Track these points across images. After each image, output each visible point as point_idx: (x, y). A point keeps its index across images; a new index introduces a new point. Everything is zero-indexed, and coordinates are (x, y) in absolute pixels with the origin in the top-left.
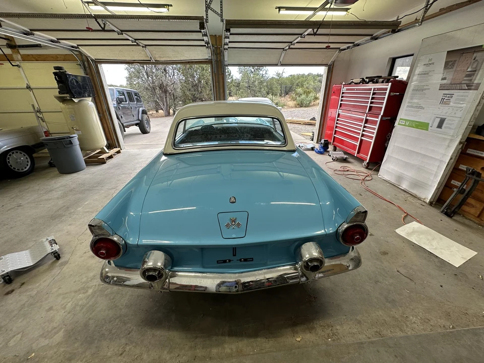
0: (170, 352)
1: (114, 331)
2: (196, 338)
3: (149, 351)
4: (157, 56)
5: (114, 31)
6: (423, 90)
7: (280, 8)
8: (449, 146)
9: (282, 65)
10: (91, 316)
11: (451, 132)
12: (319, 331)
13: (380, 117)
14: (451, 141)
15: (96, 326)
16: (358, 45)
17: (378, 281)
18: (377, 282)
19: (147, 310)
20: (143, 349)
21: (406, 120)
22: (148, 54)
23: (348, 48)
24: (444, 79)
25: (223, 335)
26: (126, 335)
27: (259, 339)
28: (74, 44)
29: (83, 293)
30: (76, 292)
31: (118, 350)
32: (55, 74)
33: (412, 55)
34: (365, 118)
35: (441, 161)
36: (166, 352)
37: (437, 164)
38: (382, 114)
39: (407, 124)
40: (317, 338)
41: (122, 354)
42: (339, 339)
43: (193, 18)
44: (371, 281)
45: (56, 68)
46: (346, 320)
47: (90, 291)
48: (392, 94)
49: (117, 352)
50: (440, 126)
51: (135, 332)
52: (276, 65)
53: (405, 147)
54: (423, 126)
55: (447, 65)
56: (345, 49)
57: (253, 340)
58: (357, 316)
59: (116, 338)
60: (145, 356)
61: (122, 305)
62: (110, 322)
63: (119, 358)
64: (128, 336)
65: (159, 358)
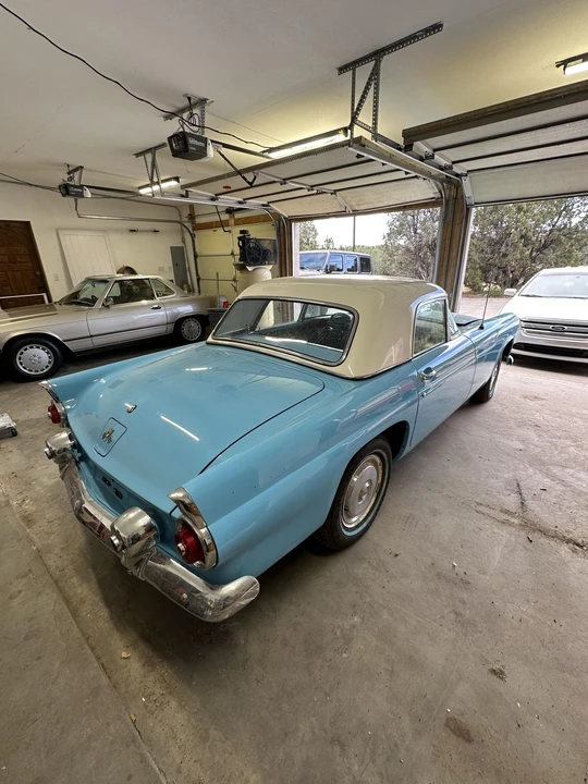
4: (354, 204)
5: (275, 182)
7: (565, 63)
12: (152, 677)
17: (342, 746)
18: (337, 741)
22: (342, 202)
28: (264, 201)
32: (239, 238)
40: (138, 680)
42: (152, 714)
44: (327, 726)
45: (242, 232)
46: (195, 710)
58: (216, 729)
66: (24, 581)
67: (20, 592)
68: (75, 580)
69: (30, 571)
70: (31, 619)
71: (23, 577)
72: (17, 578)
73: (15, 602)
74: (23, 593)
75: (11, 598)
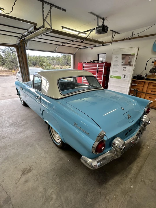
0: (122, 185)
1: (93, 198)
2: (123, 173)
3: (116, 191)
6: (117, 66)
7: (63, 27)
8: (128, 83)
9: (56, 52)
10: (73, 204)
11: (128, 79)
12: (145, 147)
13: (103, 75)
14: (129, 81)
15: (83, 205)
16: (87, 48)
19: (95, 180)
20: (113, 192)
21: (113, 76)
23: (83, 48)
24: (122, 63)
25: (128, 166)
26: (100, 195)
27: (137, 159)
29: (51, 200)
30: (44, 204)
31: (106, 202)
33: (106, 54)
34: (96, 76)
35: (127, 88)
36: (121, 186)
37: (126, 89)
38: (103, 74)
39: (114, 77)
40: (146, 149)
41: (109, 202)
42: (150, 146)
43: (31, 23)
47: (54, 196)
48: (105, 67)
49: (106, 203)
50: (124, 77)
51: (102, 190)
52: (53, 52)
53: (115, 85)
54: (119, 78)
55: (122, 59)
56: (81, 49)
57: (136, 161)
59: (98, 200)
60: (117, 194)
61: (81, 187)
62: (86, 197)
63: (110, 204)
64: (102, 194)
65: (122, 189)
66: (145, 180)
67: (149, 179)
68: (132, 172)
69: (141, 181)
70: (153, 170)
71: (145, 182)
72: (146, 184)
73: (153, 179)
74: (149, 178)
75: (152, 181)
